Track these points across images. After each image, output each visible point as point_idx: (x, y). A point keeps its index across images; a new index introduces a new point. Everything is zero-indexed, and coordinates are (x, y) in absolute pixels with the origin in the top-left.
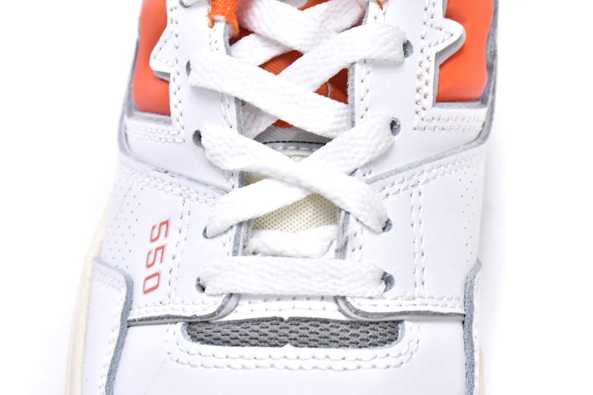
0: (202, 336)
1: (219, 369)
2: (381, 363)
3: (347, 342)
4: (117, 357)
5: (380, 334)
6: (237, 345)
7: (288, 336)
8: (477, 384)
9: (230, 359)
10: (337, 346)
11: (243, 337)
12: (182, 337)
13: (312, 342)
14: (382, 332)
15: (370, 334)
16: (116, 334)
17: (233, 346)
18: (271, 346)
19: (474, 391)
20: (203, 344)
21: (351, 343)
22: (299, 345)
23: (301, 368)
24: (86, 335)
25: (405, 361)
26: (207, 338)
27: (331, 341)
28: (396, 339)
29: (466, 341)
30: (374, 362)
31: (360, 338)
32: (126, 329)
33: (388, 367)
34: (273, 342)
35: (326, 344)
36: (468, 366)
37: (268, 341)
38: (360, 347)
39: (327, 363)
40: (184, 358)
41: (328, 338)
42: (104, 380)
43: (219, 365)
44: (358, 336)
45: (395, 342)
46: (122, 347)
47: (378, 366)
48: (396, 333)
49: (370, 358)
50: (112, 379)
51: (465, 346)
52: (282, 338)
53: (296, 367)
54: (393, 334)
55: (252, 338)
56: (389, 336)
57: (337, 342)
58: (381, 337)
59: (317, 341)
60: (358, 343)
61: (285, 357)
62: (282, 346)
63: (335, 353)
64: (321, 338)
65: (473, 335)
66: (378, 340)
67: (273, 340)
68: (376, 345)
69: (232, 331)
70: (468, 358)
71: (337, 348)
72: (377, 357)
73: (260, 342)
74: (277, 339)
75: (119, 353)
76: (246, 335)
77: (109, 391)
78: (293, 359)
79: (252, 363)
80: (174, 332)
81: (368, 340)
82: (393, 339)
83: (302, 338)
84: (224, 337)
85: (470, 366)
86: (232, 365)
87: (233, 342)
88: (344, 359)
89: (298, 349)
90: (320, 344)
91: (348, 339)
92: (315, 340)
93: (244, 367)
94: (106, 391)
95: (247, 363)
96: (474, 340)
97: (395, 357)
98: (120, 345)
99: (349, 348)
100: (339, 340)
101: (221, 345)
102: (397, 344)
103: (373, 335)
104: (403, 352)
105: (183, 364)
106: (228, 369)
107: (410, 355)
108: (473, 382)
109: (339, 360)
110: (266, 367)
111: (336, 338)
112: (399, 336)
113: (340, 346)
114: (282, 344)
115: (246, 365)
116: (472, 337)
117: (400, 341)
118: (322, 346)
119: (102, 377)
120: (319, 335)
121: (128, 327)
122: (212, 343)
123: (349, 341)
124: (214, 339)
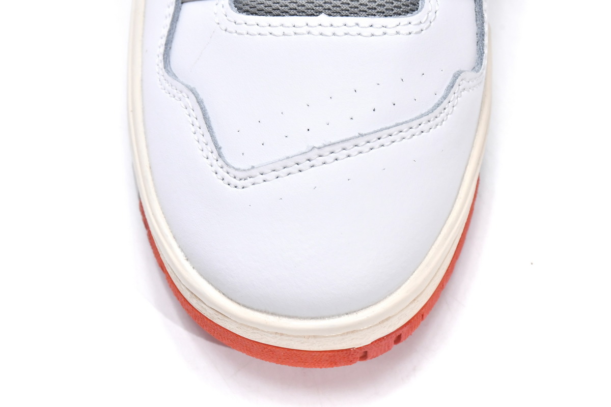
0: (247, 8)
1: (262, 36)
2: (404, 30)
3: (374, 12)
4: (172, 29)
5: (403, 5)
6: (278, 15)
7: (322, 6)
8: (486, 51)
9: (272, 27)
10: (366, 15)
11: (283, 8)
12: (229, 9)
13: (344, 12)
14: (404, 3)
15: (394, 4)
16: (171, 10)
17: (274, 16)
18: (308, 15)
19: (484, 57)
20: (248, 15)
21: (378, 12)
22: (332, 14)
23: (334, 34)
24: (145, 12)
25: (424, 29)
26: (252, 9)
27: (360, 11)
28: (417, 9)
29: (477, 14)
30: (398, 29)
31: (385, 7)
32: (180, 4)
33: (410, 33)
34: (310, 12)
35: (356, 13)
36: (478, 35)
37: (305, 11)
38: (386, 16)
39: (357, 30)
40: (232, 27)
41: (357, 8)
42: (162, 50)
43: (262, 33)
44: (384, 6)
45: (416, 12)
46: (177, 20)
47: (401, 32)
48: (417, 4)
49: (394, 26)
50: (168, 48)
51: (476, 18)
52: (317, 8)
53: (330, 34)
54: (414, 5)
55: (291, 9)
56: (411, 6)
57: (366, 11)
58: (404, 7)
59: (348, 11)
60: (384, 13)
61: (320, 25)
62: (317, 16)
63: (364, 21)
64: (351, 8)
65: (483, 8)
66: (402, 9)
67: (309, 10)
68: (400, 14)
69: (274, 3)
70: (479, 28)
71: (365, 16)
72: (401, 25)
73: (298, 12)
74: (313, 9)
75: (174, 25)
76: (286, 6)
77: (167, 59)
78: (327, 26)
79: (291, 31)
80: (223, 5)
81: (392, 10)
82: (414, 9)
83: (335, 9)
84: (266, 8)
85: (481, 35)
86: (274, 33)
87: (274, 12)
88: (371, 26)
89: (331, 18)
90: (351, 13)
91: (375, 9)
92: (346, 10)
93: (284, 34)
94: (164, 59)
95: (287, 31)
96: (484, 12)
97: (416, 25)
98: (175, 19)
99: (376, 17)
100: (367, 10)
101: (264, 15)
102: (417, 13)
103: (397, 5)
104: (423, 21)
105: (230, 32)
106: (271, 35)
107: (429, 23)
108: (483, 49)
109: (368, 27)
110: (303, 34)
111: (365, 8)
112: (420, 7)
113: (368, 15)
114: (318, 14)
115: (286, 32)
116: (482, 10)
117: (420, 11)
118: (352, 15)
119: (160, 47)
120: (350, 6)
121: (182, 3)
122: (256, 14)
123: (376, 11)
124: (258, 10)
